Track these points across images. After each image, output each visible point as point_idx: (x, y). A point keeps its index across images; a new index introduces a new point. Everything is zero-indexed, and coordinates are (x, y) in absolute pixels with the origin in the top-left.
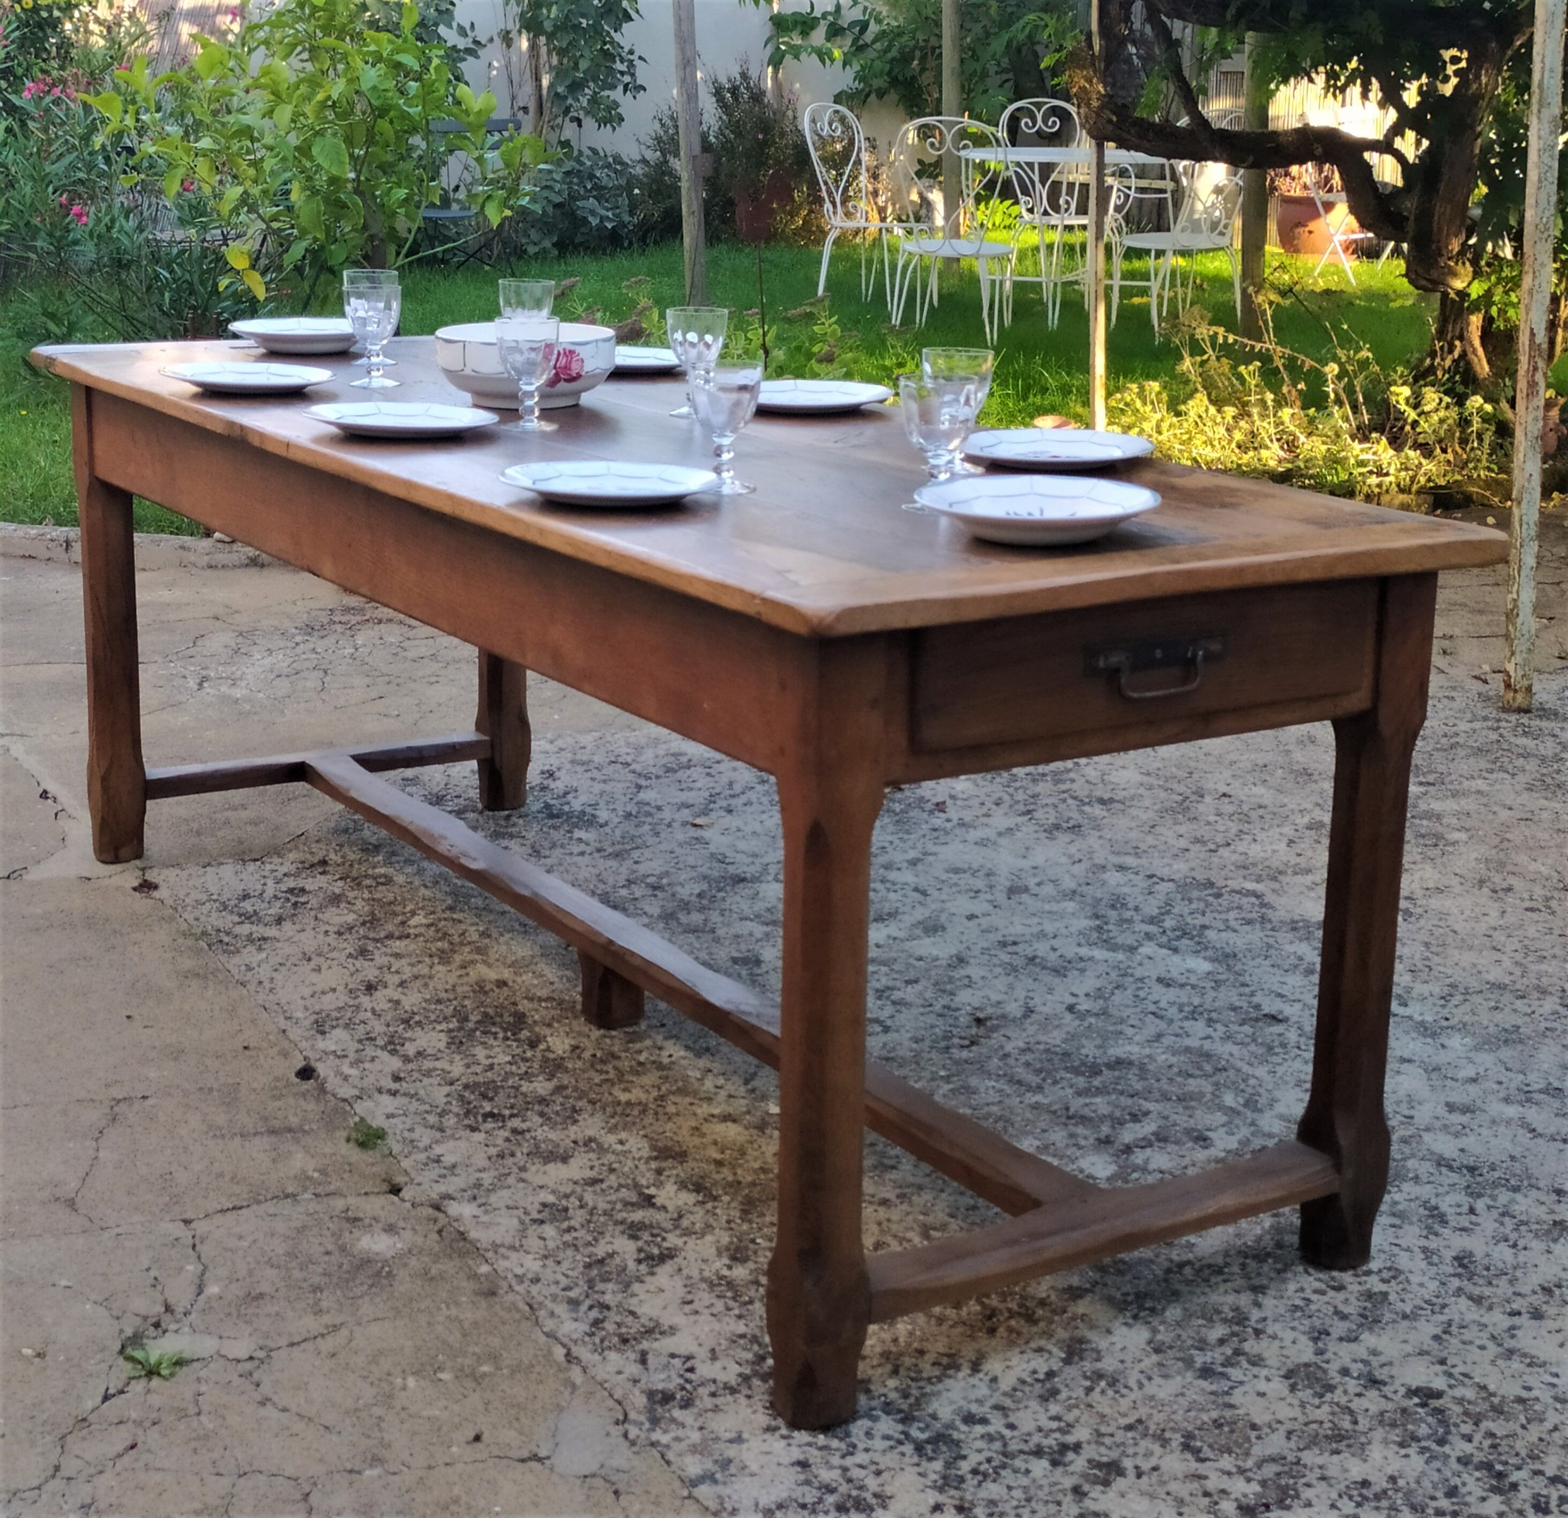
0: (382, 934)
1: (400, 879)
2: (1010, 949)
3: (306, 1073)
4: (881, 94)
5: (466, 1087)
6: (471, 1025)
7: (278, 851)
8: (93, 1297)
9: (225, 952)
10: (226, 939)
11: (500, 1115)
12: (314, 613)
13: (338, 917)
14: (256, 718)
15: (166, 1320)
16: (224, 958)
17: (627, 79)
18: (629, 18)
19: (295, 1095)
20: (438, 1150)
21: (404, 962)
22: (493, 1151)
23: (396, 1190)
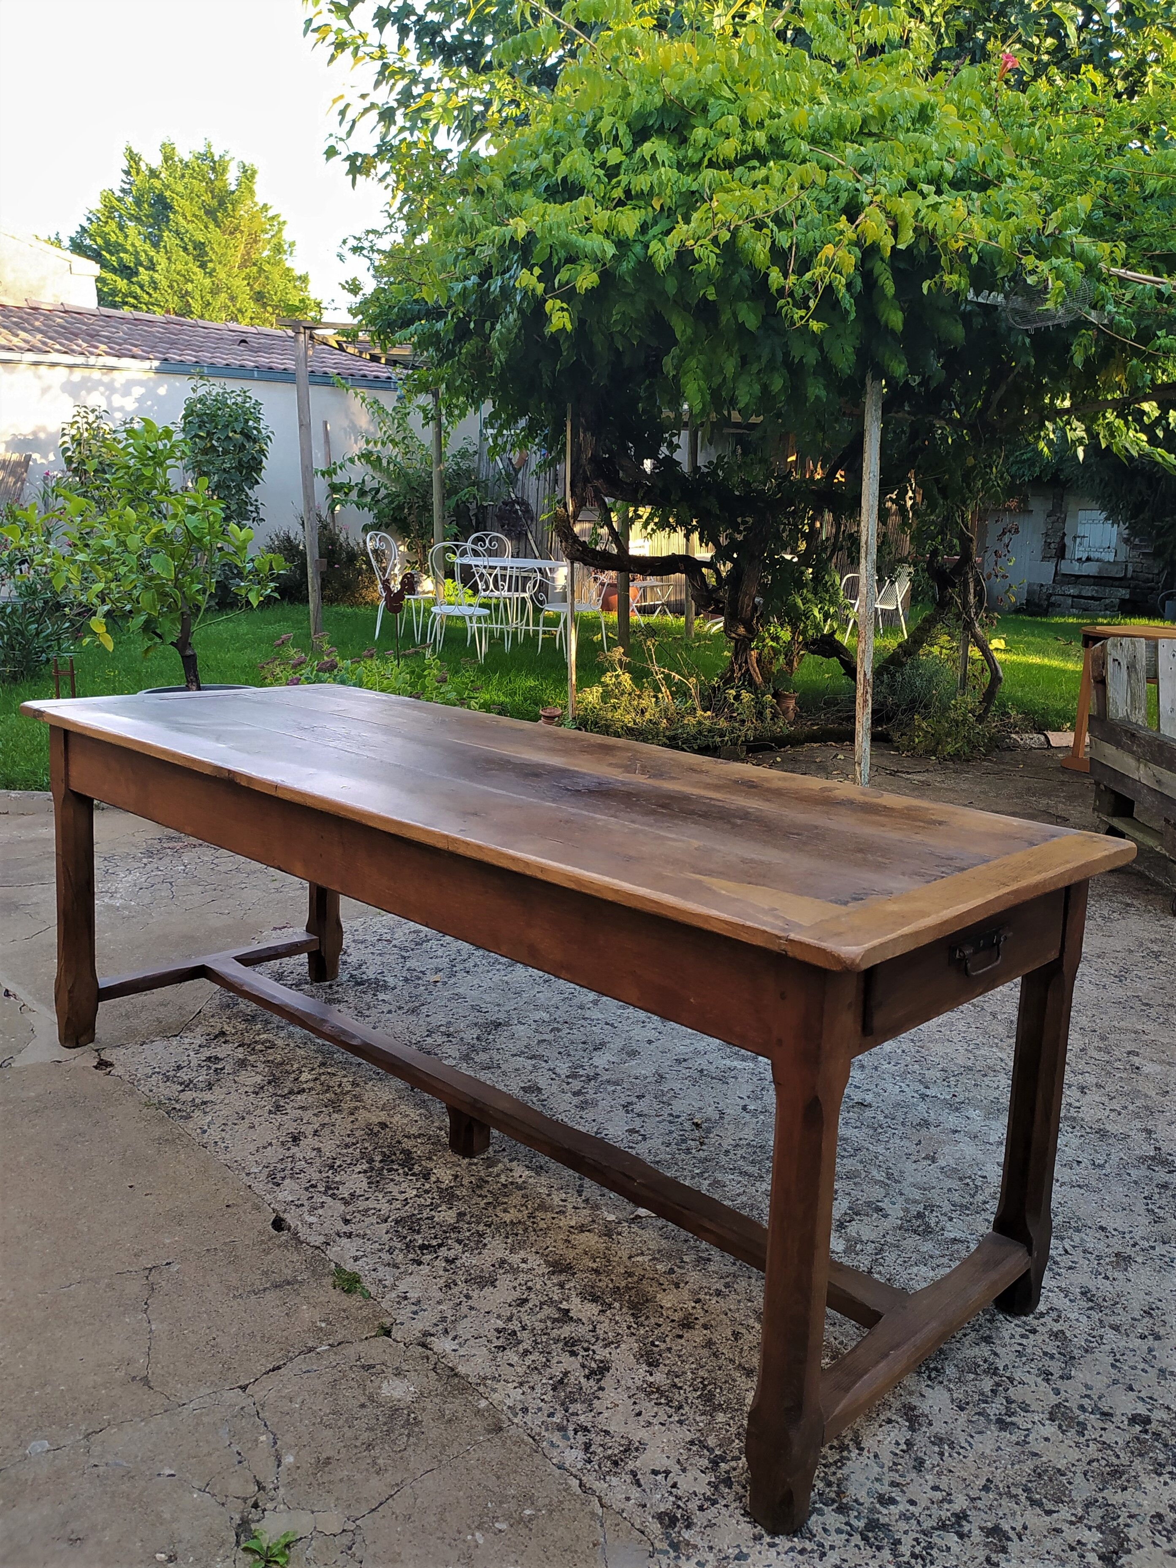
0: (286, 1091)
1: (279, 1042)
2: (684, 1064)
3: (278, 1224)
4: (387, 526)
5: (397, 1222)
6: (377, 1165)
7: (187, 1027)
8: (197, 1484)
9: (181, 1117)
10: (178, 1106)
11: (430, 1246)
12: (150, 842)
13: (251, 1078)
14: (134, 920)
15: (261, 1497)
16: (181, 1123)
17: (254, 515)
18: (257, 483)
19: (279, 1246)
20: (402, 1287)
21: (310, 1113)
22: (441, 1282)
23: (388, 1333)
